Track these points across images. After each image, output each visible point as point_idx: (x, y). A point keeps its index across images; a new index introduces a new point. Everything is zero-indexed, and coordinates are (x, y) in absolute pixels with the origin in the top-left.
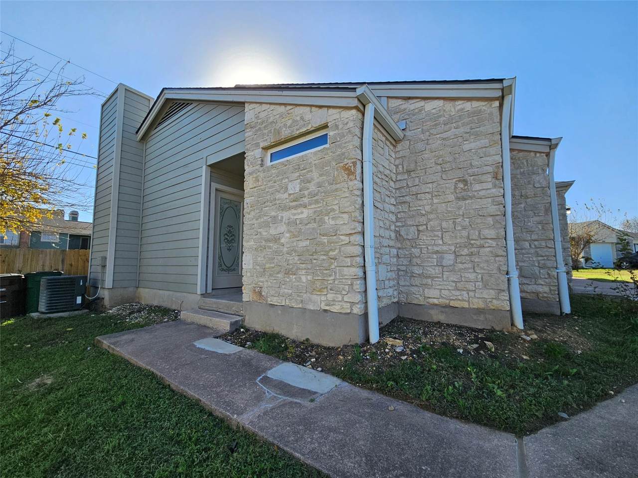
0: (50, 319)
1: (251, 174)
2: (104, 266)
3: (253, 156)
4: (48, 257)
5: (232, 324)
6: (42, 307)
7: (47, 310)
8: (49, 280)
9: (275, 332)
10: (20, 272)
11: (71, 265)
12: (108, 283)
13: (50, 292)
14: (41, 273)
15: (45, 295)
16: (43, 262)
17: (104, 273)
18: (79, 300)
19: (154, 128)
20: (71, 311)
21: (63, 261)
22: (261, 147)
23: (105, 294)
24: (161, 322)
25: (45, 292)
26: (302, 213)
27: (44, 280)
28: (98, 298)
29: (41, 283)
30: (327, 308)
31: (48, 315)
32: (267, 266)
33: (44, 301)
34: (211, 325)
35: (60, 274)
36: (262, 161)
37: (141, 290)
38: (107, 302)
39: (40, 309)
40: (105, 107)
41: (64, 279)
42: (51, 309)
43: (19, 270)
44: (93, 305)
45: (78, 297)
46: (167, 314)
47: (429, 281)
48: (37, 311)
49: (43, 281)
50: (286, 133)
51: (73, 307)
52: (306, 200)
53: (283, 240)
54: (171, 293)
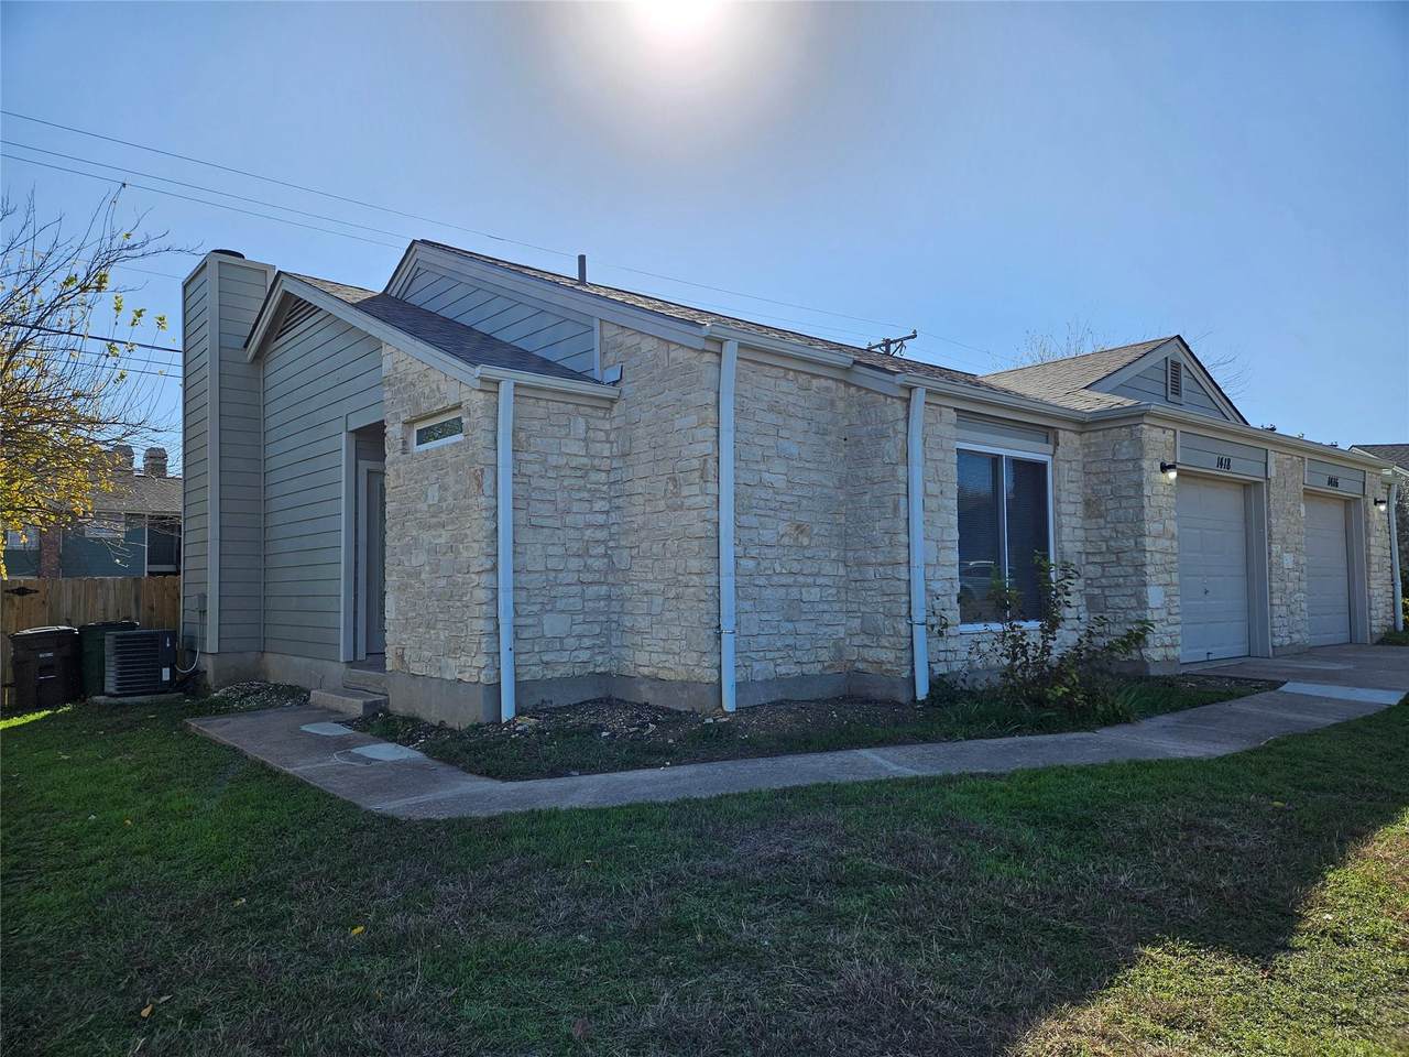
0: (123, 705)
1: (392, 463)
2: (203, 612)
3: (393, 431)
4: (112, 592)
5: (366, 706)
6: (111, 685)
7: (118, 690)
8: (117, 637)
9: (416, 715)
10: (69, 623)
11: (152, 608)
12: (212, 645)
13: (121, 658)
14: (104, 624)
15: (113, 663)
16: (105, 604)
17: (203, 624)
18: (166, 674)
19: (274, 337)
20: (154, 693)
21: (137, 600)
22: (402, 419)
23: (208, 664)
24: (282, 705)
25: (113, 658)
26: (440, 536)
27: (111, 637)
28: (196, 672)
29: (106, 643)
30: (459, 676)
31: (119, 699)
32: (410, 615)
33: (113, 674)
34: (343, 709)
35: (133, 626)
36: (404, 443)
37: (268, 657)
38: (210, 678)
39: (107, 690)
40: (190, 290)
41: (140, 635)
42: (125, 689)
43: (68, 620)
44: (190, 684)
45: (164, 670)
46: (296, 695)
47: (638, 639)
48: (103, 693)
49: (110, 639)
50: (425, 407)
51: (158, 687)
52: (444, 517)
53: (423, 576)
54: (309, 660)
